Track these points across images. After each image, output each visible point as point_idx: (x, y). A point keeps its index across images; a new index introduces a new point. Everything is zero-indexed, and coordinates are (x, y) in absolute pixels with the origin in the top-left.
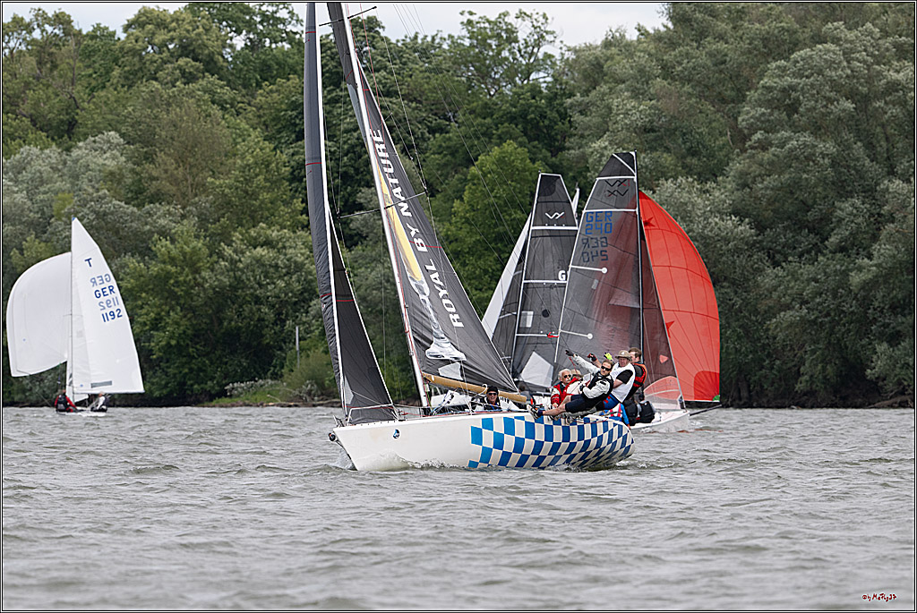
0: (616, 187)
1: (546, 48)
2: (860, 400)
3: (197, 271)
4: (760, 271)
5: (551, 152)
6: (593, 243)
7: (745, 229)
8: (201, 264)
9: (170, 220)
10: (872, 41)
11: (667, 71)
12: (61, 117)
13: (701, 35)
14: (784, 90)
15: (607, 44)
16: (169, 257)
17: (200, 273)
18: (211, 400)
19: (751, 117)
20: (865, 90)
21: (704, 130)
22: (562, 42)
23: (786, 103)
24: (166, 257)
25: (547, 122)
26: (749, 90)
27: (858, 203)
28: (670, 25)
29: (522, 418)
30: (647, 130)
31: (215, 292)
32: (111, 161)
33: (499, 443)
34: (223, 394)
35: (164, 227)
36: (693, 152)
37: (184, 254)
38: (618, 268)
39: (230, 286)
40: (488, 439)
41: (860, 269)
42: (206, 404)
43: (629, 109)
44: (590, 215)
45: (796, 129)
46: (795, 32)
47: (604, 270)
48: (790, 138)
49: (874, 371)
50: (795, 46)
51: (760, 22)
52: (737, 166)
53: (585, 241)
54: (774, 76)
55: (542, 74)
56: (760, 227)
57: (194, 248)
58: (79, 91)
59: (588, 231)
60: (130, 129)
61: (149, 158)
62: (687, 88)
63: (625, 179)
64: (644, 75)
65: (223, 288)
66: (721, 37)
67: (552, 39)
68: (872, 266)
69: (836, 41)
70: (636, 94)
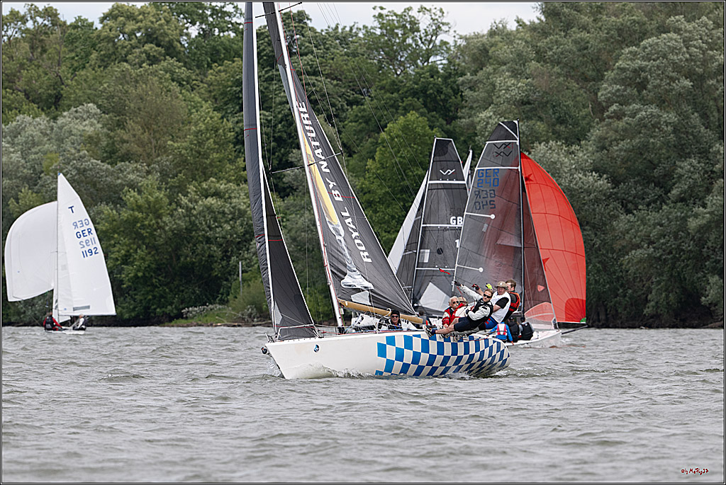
0: (502, 149)
1: (442, 37)
2: (696, 322)
3: (159, 217)
4: (615, 217)
5: (446, 120)
6: (483, 194)
7: (603, 183)
8: (163, 211)
9: (138, 176)
10: (707, 31)
11: (540, 56)
12: (50, 91)
13: (568, 26)
14: (635, 71)
15: (492, 33)
16: (137, 206)
17: (161, 219)
18: (170, 321)
19: (609, 93)
20: (700, 70)
21: (570, 103)
22: (455, 31)
23: (637, 81)
24: (134, 205)
25: (443, 97)
26: (606, 70)
27: (695, 162)
28: (543, 18)
29: (419, 336)
30: (524, 103)
31: (174, 234)
32: (90, 127)
33: (400, 356)
34: (180, 316)
35: (132, 181)
36: (561, 121)
37: (149, 203)
38: (504, 216)
39: (186, 229)
40: (391, 353)
41: (696, 216)
42: (166, 324)
43: (510, 86)
44: (481, 171)
45: (645, 102)
46: (644, 24)
47: (493, 216)
48: (640, 110)
49: (707, 299)
50: (644, 35)
51: (616, 16)
52: (596, 132)
53: (477, 193)
54: (627, 59)
55: (439, 58)
56: (615, 181)
57: (157, 197)
58: (64, 70)
59: (480, 185)
60: (105, 101)
61: (120, 124)
62: (557, 69)
63: (510, 143)
64: (521, 59)
65: (180, 231)
66: (584, 28)
67: (447, 29)
68: (706, 213)
69: (677, 31)
70: (515, 74)
